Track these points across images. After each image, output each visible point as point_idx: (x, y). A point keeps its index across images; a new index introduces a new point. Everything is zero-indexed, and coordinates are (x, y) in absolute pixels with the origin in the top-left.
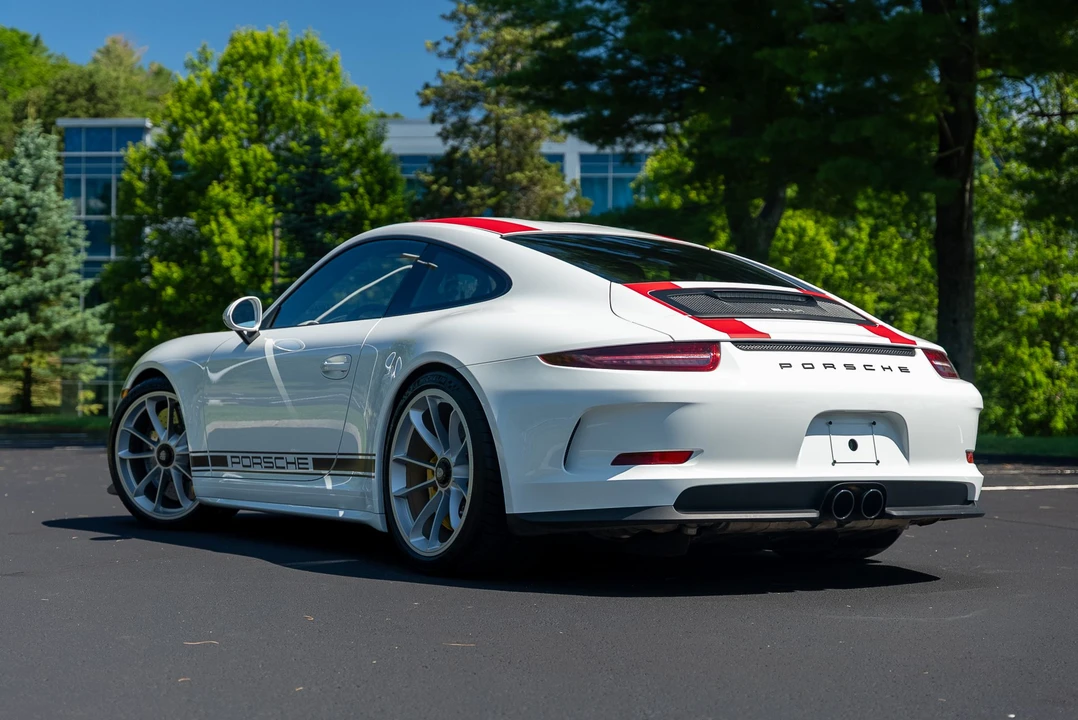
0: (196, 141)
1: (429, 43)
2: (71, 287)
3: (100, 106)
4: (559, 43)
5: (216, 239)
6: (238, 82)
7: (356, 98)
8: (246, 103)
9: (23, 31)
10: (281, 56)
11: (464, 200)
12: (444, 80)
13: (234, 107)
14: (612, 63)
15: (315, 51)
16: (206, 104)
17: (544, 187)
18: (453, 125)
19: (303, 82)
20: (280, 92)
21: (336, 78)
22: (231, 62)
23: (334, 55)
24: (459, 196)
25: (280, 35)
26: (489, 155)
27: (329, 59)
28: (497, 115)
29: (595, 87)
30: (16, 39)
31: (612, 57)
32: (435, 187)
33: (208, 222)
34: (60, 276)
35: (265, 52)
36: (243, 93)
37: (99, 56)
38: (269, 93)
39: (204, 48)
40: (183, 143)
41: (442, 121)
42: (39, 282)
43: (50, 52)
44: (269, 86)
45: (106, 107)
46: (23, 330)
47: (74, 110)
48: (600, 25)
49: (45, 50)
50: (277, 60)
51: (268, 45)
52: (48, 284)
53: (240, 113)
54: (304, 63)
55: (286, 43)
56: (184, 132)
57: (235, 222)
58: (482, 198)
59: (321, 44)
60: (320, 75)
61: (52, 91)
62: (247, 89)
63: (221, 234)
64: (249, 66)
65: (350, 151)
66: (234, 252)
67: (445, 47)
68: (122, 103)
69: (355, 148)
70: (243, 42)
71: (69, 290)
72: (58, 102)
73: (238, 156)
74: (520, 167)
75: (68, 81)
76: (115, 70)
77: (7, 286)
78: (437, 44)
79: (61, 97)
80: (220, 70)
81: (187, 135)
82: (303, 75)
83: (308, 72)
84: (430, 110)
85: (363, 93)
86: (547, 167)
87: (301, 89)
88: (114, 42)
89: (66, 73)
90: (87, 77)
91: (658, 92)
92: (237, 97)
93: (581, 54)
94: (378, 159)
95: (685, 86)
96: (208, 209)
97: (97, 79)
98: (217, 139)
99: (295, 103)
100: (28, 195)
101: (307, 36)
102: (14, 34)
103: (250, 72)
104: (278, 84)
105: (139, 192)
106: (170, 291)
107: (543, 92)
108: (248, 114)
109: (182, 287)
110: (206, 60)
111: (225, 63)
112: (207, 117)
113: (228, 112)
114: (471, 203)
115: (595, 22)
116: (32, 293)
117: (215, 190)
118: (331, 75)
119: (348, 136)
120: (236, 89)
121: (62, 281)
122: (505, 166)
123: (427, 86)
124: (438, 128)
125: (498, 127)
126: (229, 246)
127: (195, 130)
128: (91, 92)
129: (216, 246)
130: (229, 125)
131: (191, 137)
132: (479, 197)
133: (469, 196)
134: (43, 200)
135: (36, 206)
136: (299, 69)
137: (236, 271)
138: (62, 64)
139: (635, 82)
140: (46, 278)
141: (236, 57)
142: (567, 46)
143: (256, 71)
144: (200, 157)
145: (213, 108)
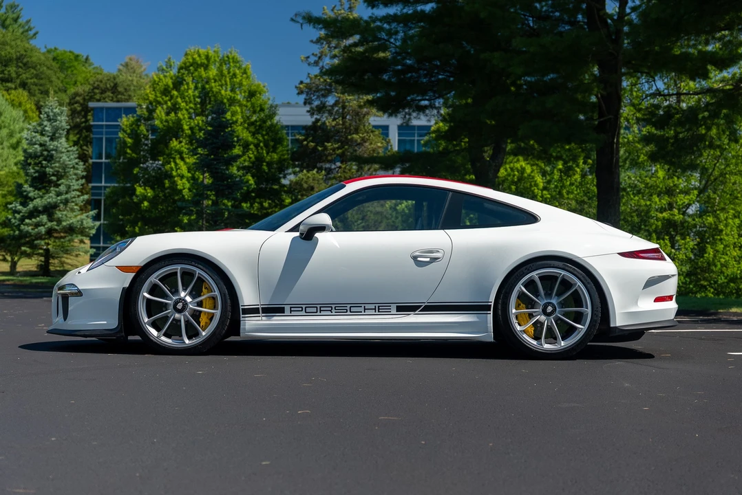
0: (163, 114)
1: (303, 57)
2: (74, 200)
3: (120, 96)
4: (360, 49)
5: (174, 173)
6: (189, 79)
7: (259, 90)
8: (193, 92)
9: (76, 52)
10: (215, 64)
11: (323, 151)
12: (311, 79)
13: (186, 94)
14: (394, 61)
15: (236, 61)
16: (170, 92)
17: (371, 144)
18: (317, 106)
19: (228, 79)
20: (215, 86)
21: (248, 77)
22: (184, 67)
23: (247, 64)
24: (320, 149)
25: (214, 52)
26: (338, 124)
27: (243, 66)
28: (343, 100)
29: (385, 77)
30: (72, 57)
31: (394, 58)
32: (305, 143)
33: (169, 163)
34: (67, 193)
35: (206, 62)
36: (192, 86)
37: (121, 67)
38: (207, 86)
39: (169, 59)
40: (155, 115)
41: (310, 104)
42: (54, 196)
43: (95, 66)
44: (207, 83)
45: (123, 97)
46: (44, 225)
47: (104, 99)
48: (386, 38)
49: (91, 64)
50: (213, 67)
51: (207, 57)
52: (59, 198)
53: (189, 98)
54: (229, 69)
55: (218, 57)
56: (156, 109)
57: (186, 163)
58: (334, 150)
59: (239, 58)
60: (238, 76)
61: (92, 88)
62: (194, 84)
63: (177, 170)
64: (196, 70)
65: (256, 121)
66: (184, 181)
67: (312, 59)
68: (133, 94)
69: (258, 119)
70: (192, 56)
71: (73, 202)
72: (95, 94)
73: (188, 123)
74: (357, 131)
75: (101, 81)
76: (130, 76)
77: (35, 198)
78: (308, 57)
79: (97, 91)
80: (179, 72)
81: (158, 111)
82: (228, 76)
83: (231, 74)
84: (303, 97)
85: (264, 87)
86: (372, 132)
87: (226, 84)
88: (131, 59)
89: (100, 77)
90: (112, 79)
91: (425, 80)
92: (188, 89)
93: (375, 55)
94: (272, 125)
95: (440, 77)
96: (169, 155)
97: (117, 80)
98: (176, 113)
99: (223, 92)
100: (48, 144)
101: (231, 53)
102: (71, 54)
103: (196, 73)
104: (213, 81)
105: (129, 145)
106: (146, 204)
107: (353, 79)
108: (194, 99)
109: (154, 202)
110: (171, 66)
111: (181, 68)
112: (170, 100)
113: (183, 97)
114: (327, 153)
115: (383, 35)
116: (49, 203)
117: (174, 144)
118: (245, 76)
119: (254, 112)
120: (188, 84)
121: (68, 196)
122: (348, 131)
123: (301, 82)
124: (308, 108)
125: (344, 107)
126: (182, 177)
127: (162, 108)
128: (114, 89)
129: (174, 177)
130: (183, 104)
131: (160, 112)
132: (331, 149)
133: (325, 148)
134: (57, 147)
135: (53, 150)
136: (225, 72)
137: (186, 192)
138: (99, 72)
139: (409, 75)
140: (58, 194)
141: (188, 64)
142: (365, 51)
143: (200, 73)
144: (166, 124)
145: (174, 94)
